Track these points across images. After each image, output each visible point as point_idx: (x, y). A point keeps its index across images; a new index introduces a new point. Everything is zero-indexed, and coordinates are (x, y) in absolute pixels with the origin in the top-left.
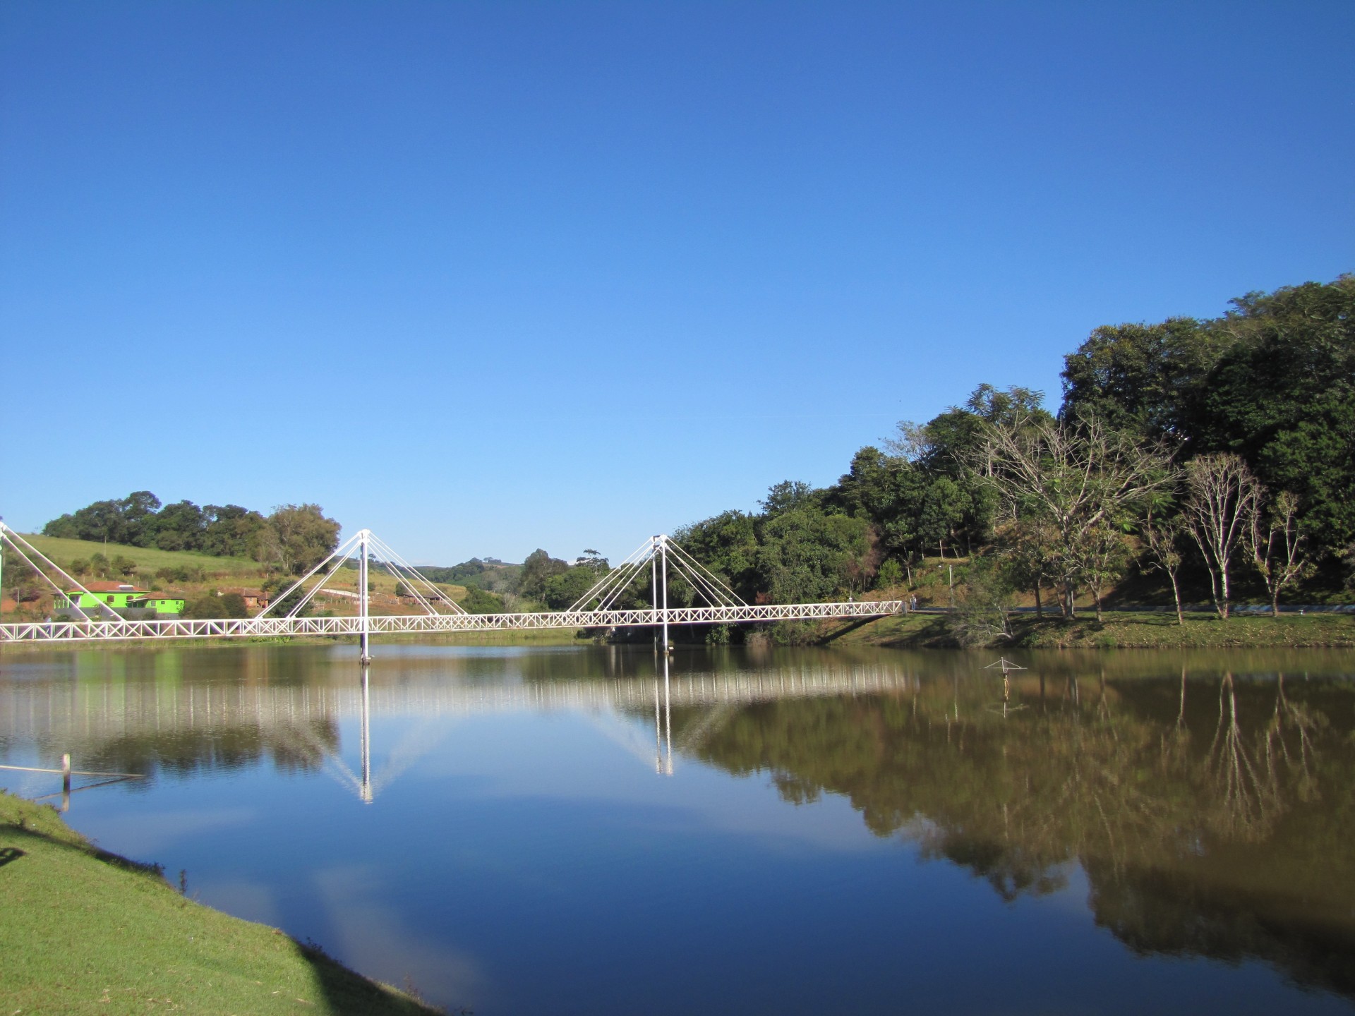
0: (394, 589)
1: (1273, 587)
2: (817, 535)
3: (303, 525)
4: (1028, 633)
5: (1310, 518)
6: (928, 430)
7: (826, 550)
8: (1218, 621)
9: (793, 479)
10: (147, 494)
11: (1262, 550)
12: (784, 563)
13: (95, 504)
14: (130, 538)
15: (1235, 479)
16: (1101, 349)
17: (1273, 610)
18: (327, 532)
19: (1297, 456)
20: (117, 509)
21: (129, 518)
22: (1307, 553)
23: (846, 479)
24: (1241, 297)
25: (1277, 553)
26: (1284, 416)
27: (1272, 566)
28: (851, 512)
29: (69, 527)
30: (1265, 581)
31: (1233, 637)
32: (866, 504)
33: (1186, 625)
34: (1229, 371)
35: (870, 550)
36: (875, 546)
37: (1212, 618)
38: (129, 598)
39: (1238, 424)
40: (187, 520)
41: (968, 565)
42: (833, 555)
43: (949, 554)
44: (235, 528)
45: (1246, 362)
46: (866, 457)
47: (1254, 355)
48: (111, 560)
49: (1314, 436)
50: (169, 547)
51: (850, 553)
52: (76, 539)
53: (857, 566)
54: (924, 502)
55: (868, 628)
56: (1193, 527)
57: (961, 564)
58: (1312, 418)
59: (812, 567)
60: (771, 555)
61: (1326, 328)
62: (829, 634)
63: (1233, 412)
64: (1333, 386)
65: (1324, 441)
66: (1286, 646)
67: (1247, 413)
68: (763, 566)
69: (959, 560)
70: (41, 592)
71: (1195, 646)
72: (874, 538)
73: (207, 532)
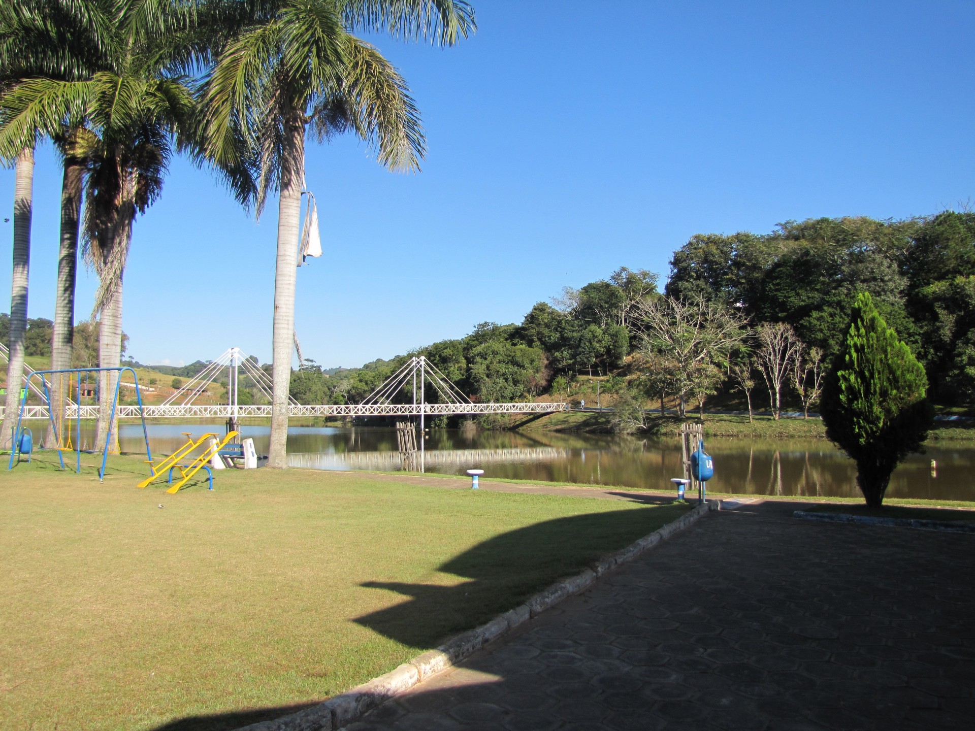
0: (171, 383)
1: (806, 402)
2: (510, 358)
4: (658, 425)
5: (827, 363)
7: (516, 369)
8: (773, 421)
9: (490, 321)
11: (801, 382)
12: (488, 376)
15: (786, 338)
16: (696, 249)
17: (804, 416)
19: (822, 327)
22: (826, 383)
23: (526, 322)
24: (783, 223)
25: (809, 383)
26: (811, 300)
27: (806, 390)
28: (530, 343)
30: (801, 398)
31: (782, 430)
32: (540, 340)
33: (754, 423)
34: (781, 271)
35: (543, 370)
36: (546, 367)
37: (769, 420)
39: (784, 303)
41: (608, 381)
42: (520, 372)
43: (595, 373)
44: (45, 335)
45: (790, 266)
46: (541, 309)
47: (795, 262)
49: (832, 315)
51: (531, 371)
53: (535, 380)
54: (580, 340)
55: (544, 419)
56: (761, 365)
57: (602, 381)
58: (830, 304)
59: (506, 380)
60: (480, 371)
61: (838, 250)
62: (517, 423)
63: (782, 296)
64: (842, 286)
65: (837, 319)
66: (812, 437)
67: (790, 297)
68: (474, 378)
69: (602, 378)
71: (760, 436)
72: (546, 362)
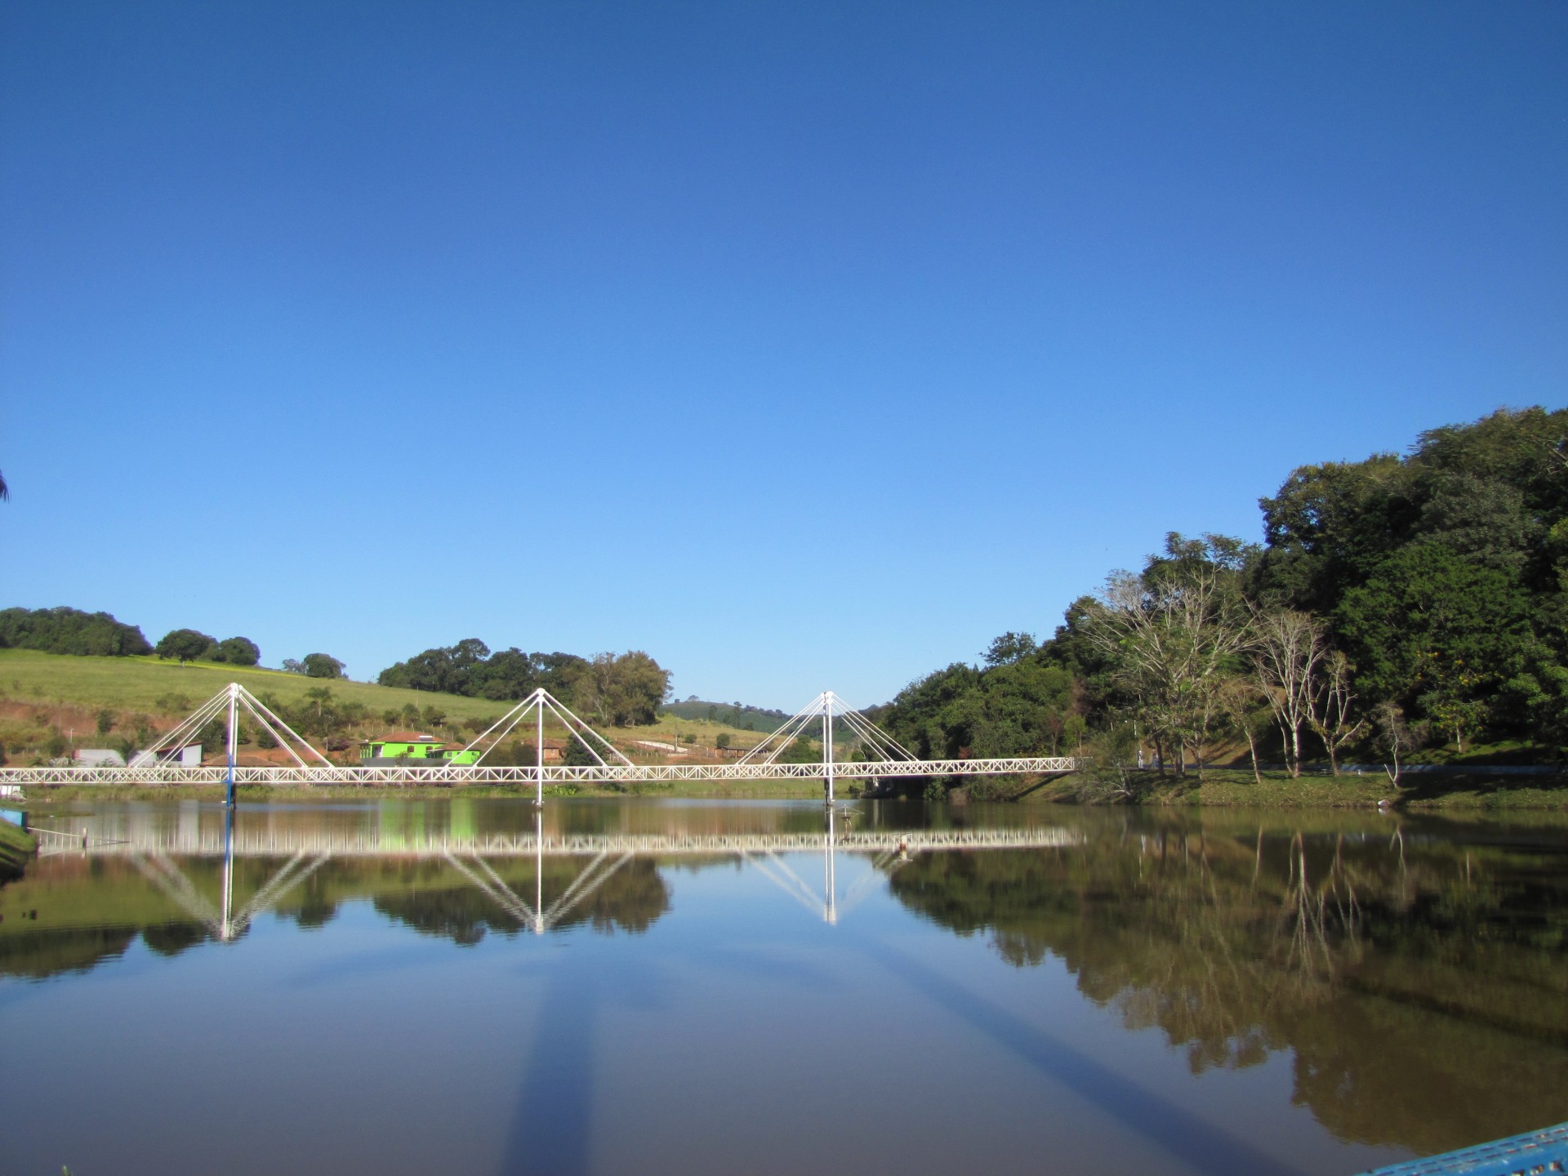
1: (1330, 747)
2: (1022, 688)
3: (622, 674)
4: (1143, 791)
6: (1142, 577)
7: (1028, 705)
8: (1288, 780)
9: (1018, 630)
10: (476, 642)
12: (987, 716)
13: (426, 652)
14: (458, 687)
18: (651, 681)
20: (447, 658)
21: (458, 666)
22: (1365, 712)
23: (1061, 631)
27: (1330, 726)
28: (1063, 664)
29: (401, 676)
30: (1322, 740)
32: (1077, 656)
33: (1261, 783)
35: (1074, 705)
36: (1081, 700)
37: (1283, 777)
38: (428, 748)
40: (513, 668)
42: (1035, 709)
44: (561, 676)
46: (1081, 607)
48: (421, 710)
50: (495, 697)
51: (1054, 708)
52: (408, 688)
53: (1059, 721)
59: (1014, 722)
60: (975, 710)
62: (1024, 789)
63: (1363, 563)
67: (1375, 564)
68: (970, 721)
70: (350, 742)
72: (1080, 692)
73: (534, 681)
